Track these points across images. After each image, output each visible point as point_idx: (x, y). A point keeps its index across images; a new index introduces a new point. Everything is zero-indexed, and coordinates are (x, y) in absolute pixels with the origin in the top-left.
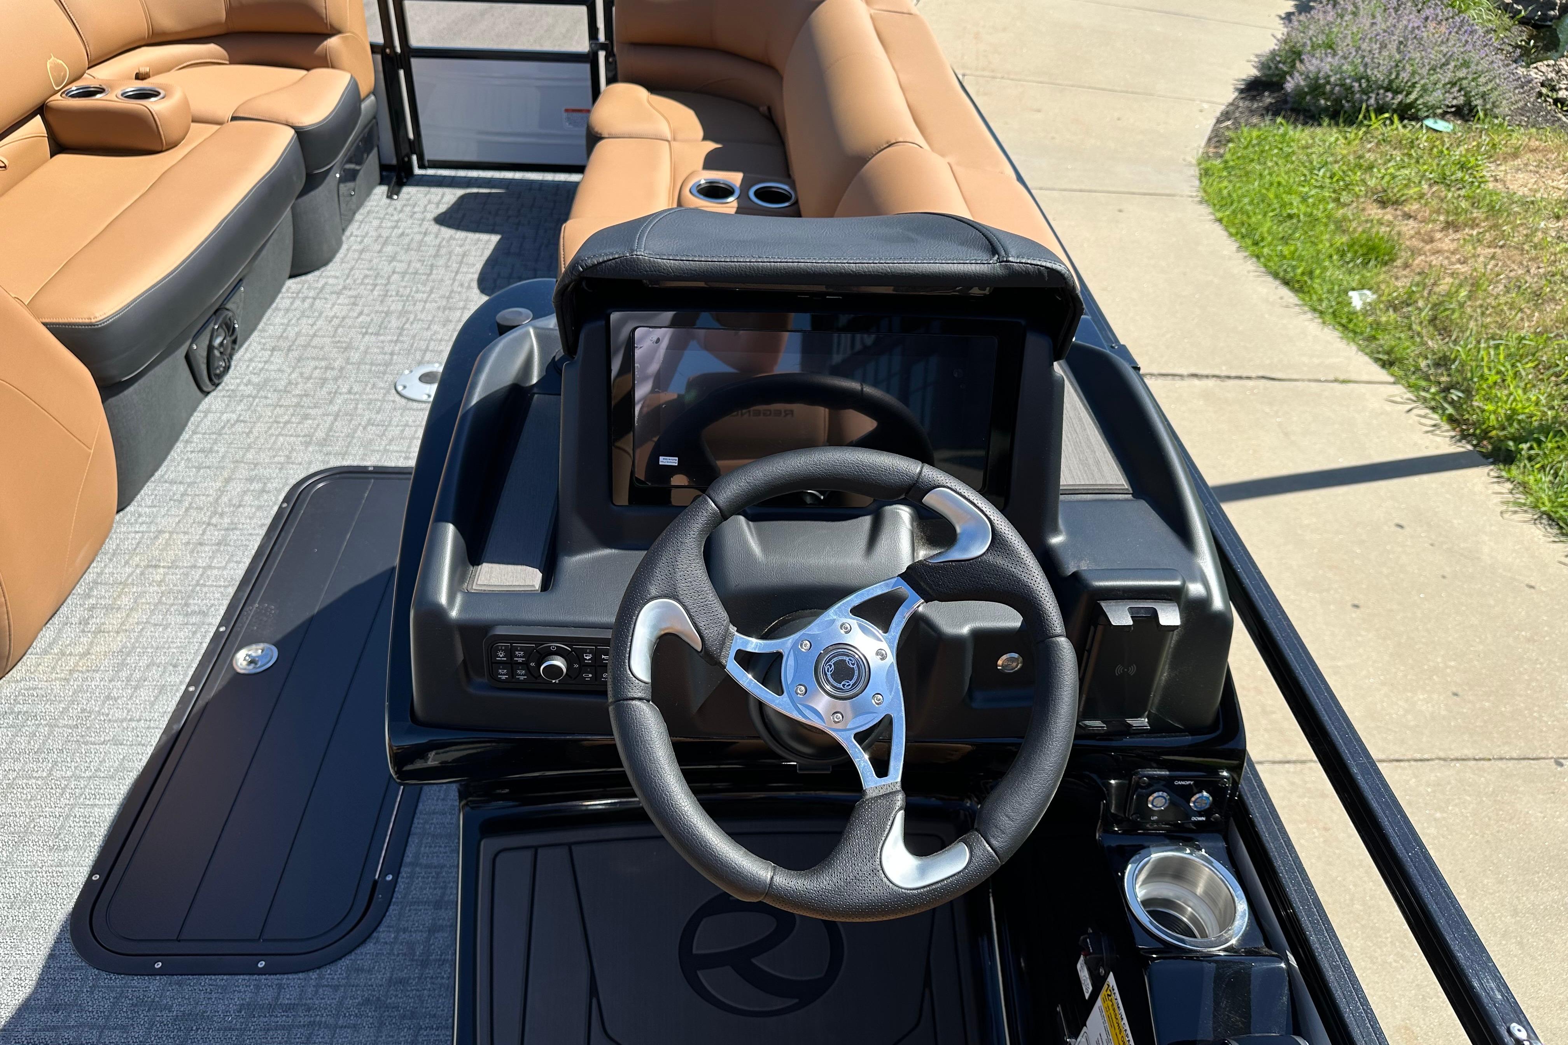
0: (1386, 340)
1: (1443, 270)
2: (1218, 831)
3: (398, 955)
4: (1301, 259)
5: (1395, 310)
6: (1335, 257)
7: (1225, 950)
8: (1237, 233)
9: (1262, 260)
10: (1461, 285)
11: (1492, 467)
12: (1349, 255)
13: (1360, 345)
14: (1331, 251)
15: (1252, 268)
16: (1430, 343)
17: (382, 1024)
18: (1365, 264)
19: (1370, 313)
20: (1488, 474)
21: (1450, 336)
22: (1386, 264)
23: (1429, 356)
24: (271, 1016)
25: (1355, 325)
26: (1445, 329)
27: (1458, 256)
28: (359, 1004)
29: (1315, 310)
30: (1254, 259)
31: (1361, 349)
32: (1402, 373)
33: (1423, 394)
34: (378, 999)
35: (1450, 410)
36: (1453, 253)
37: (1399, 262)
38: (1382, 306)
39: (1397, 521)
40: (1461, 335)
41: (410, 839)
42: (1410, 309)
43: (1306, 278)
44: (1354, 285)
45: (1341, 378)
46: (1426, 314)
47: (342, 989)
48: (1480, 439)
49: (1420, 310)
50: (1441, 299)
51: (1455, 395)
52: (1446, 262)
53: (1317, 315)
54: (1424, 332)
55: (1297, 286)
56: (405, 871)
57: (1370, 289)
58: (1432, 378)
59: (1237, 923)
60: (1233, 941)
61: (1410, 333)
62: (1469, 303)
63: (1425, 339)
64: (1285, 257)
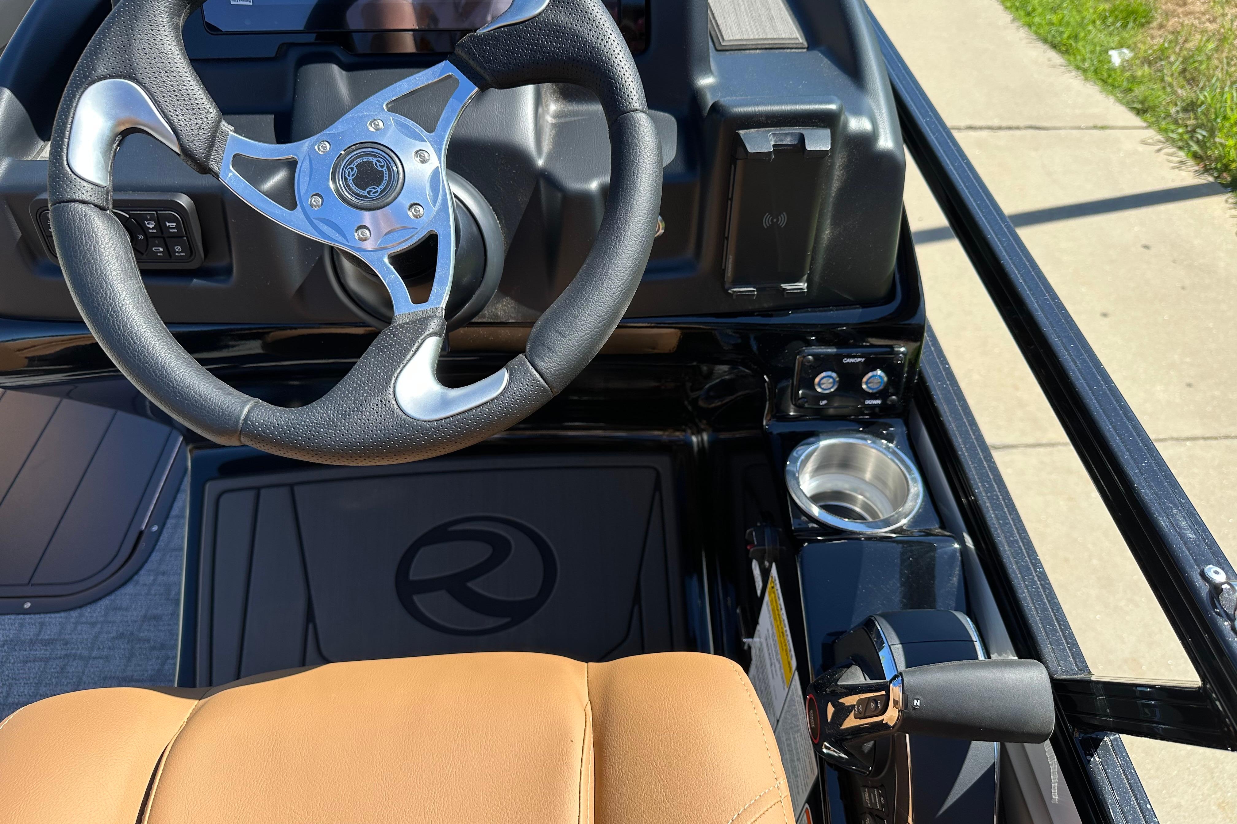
0: (1139, 91)
1: (1193, 28)
2: (898, 416)
3: (155, 595)
4: (1068, 24)
5: (1150, 64)
6: (1098, 23)
7: (893, 531)
8: (1011, 7)
9: (1033, 28)
10: (1208, 40)
11: (1229, 195)
12: (1110, 20)
13: (1117, 97)
14: (1094, 16)
15: (1024, 35)
16: (1180, 91)
17: (132, 655)
18: (1124, 26)
19: (1127, 68)
20: (1226, 201)
21: (1197, 86)
22: (1142, 25)
23: (1179, 103)
24: (30, 650)
25: (1114, 79)
26: (1193, 79)
27: (1207, 16)
28: (113, 638)
29: (1078, 68)
30: (1026, 28)
31: (1119, 100)
32: (1154, 119)
33: (1171, 135)
34: (132, 633)
35: (1195, 148)
36: (1204, 14)
37: (1155, 24)
38: (1138, 62)
39: (1144, 242)
40: (1207, 83)
41: (179, 495)
42: (1163, 63)
43: (1071, 41)
44: (1112, 45)
45: (1100, 124)
46: (1177, 67)
47: (99, 626)
48: (1220, 171)
49: (1172, 64)
50: (1191, 53)
51: (1201, 134)
52: (1196, 22)
53: (1080, 73)
54: (1174, 83)
55: (1063, 49)
56: (170, 522)
57: (1128, 47)
58: (1180, 122)
59: (909, 504)
60: (904, 522)
61: (1163, 85)
62: (1216, 56)
63: (1176, 88)
64: (1053, 24)
